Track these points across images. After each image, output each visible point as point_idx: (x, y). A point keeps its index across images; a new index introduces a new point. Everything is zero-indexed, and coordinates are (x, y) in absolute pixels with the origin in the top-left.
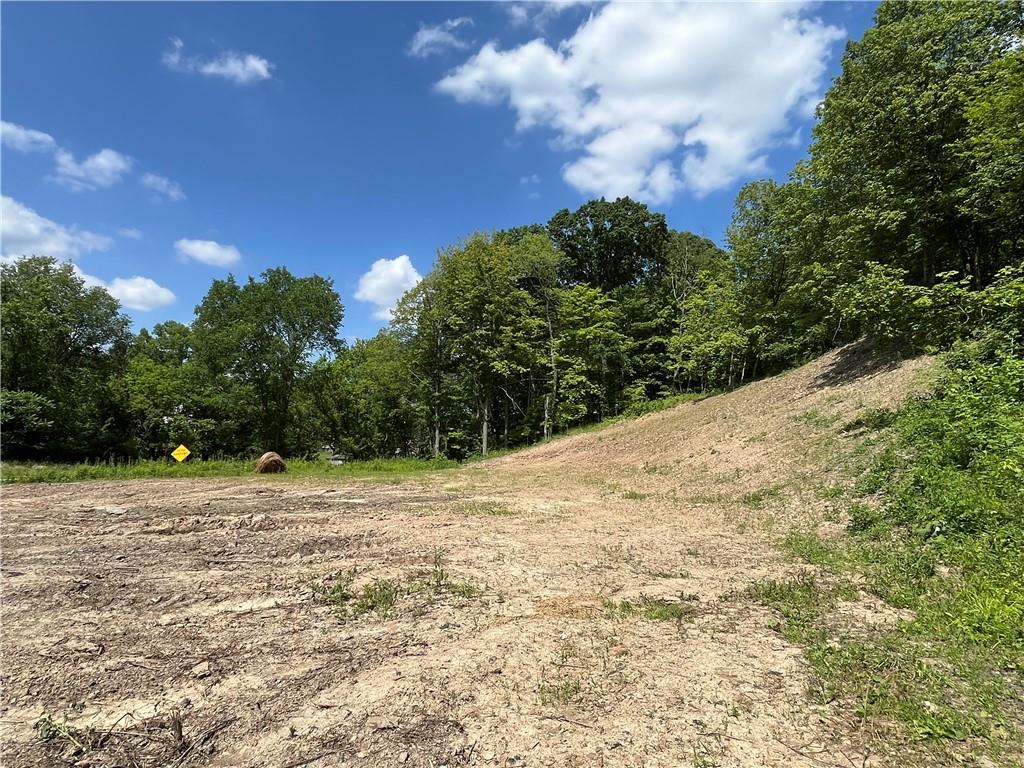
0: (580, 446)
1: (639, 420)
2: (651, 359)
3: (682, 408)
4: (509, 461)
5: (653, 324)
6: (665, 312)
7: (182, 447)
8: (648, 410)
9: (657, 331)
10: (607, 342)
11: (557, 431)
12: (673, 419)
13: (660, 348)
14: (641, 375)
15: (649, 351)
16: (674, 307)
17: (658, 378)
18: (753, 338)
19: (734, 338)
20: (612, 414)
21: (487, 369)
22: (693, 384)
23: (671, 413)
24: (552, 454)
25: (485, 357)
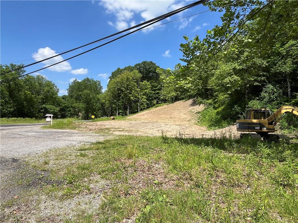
0: (148, 113)
1: (157, 108)
2: (157, 96)
3: (165, 106)
4: (135, 116)
5: (157, 88)
6: (159, 86)
7: (93, 116)
8: (158, 106)
9: (158, 90)
10: (151, 93)
11: (141, 110)
12: (164, 108)
13: (158, 93)
14: (155, 99)
15: (156, 94)
16: (161, 85)
17: (158, 99)
18: (178, 94)
19: (174, 94)
20: (151, 107)
21: (129, 98)
22: (165, 101)
23: (163, 107)
24: (143, 115)
25: (129, 96)
